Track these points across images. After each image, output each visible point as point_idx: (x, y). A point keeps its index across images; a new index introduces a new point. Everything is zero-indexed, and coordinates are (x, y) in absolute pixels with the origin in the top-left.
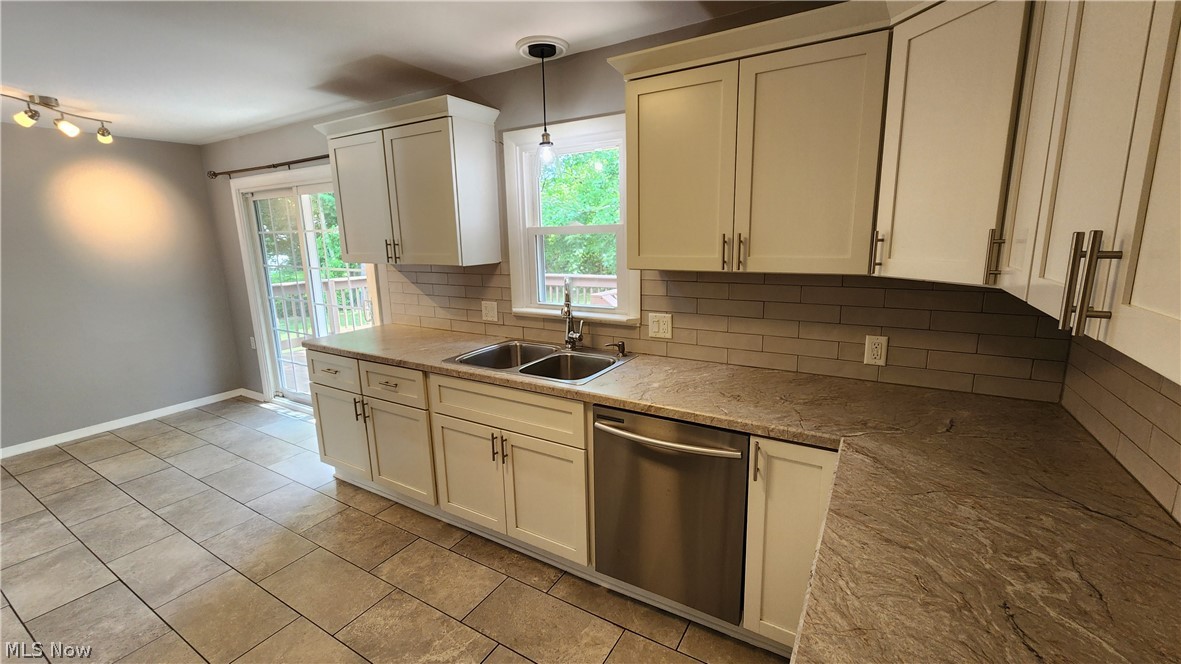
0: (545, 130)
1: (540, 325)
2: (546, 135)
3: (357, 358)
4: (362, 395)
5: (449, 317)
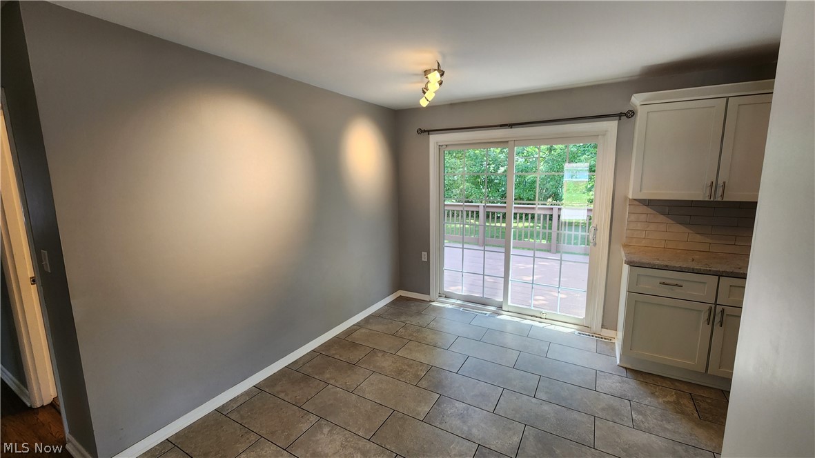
3: (720, 275)
4: (716, 304)
5: (708, 240)
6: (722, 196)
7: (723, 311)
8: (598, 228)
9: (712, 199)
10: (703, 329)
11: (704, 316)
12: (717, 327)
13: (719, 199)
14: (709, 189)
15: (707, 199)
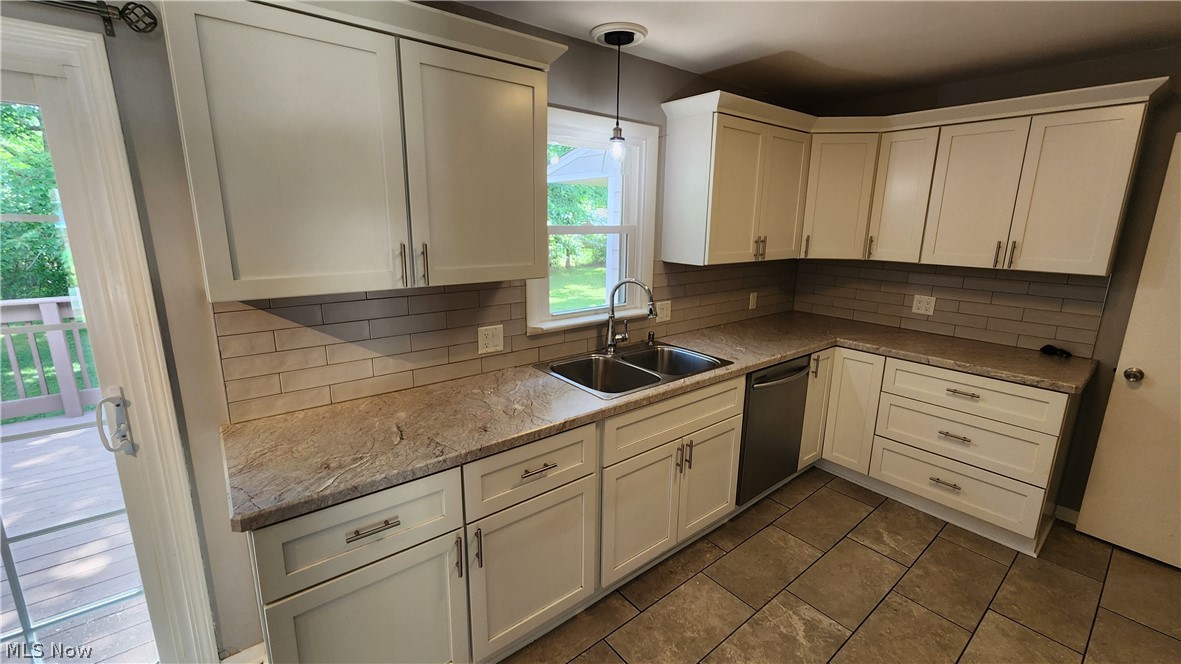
0: (617, 124)
1: (560, 339)
2: (618, 130)
3: (461, 463)
4: (465, 525)
5: (410, 366)
6: (426, 276)
7: (478, 534)
8: (130, 396)
9: (409, 286)
10: (452, 584)
11: (450, 561)
12: (475, 571)
13: (421, 284)
14: (398, 261)
15: (400, 286)
